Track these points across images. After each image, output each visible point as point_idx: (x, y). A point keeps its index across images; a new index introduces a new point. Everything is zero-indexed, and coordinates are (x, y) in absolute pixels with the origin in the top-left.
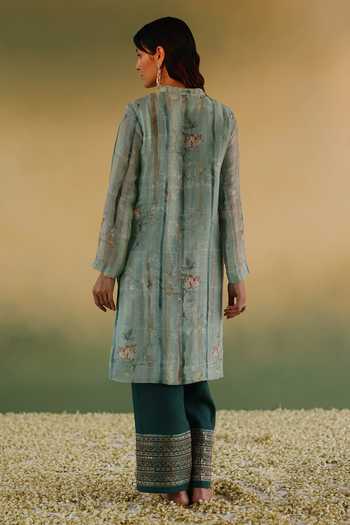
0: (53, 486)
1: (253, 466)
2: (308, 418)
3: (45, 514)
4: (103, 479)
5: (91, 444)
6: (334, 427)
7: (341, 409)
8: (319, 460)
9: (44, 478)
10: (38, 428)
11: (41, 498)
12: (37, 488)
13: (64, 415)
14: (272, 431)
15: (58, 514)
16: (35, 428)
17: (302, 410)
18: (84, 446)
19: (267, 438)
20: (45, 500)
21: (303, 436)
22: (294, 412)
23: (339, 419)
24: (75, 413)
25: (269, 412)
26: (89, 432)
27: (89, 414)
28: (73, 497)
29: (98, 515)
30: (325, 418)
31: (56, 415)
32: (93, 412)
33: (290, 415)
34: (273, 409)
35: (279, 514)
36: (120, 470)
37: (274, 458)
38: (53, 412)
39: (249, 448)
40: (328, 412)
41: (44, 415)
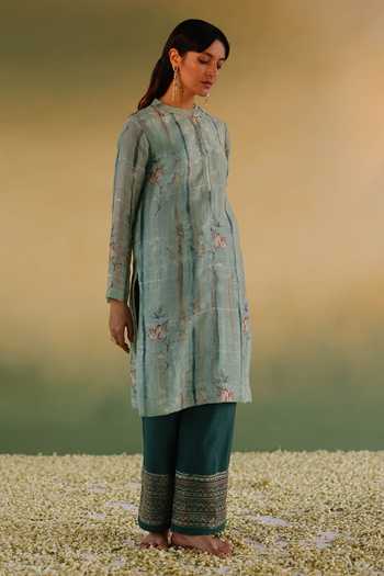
0: (28, 537)
1: (250, 514)
2: (310, 461)
3: (19, 567)
4: (83, 528)
5: (69, 490)
6: (338, 471)
7: (346, 451)
8: (323, 507)
9: (18, 527)
10: (11, 471)
11: (14, 550)
12: (10, 538)
13: (40, 457)
14: (271, 475)
15: (33, 567)
16: (8, 472)
17: (304, 452)
18: (62, 491)
19: (265, 483)
20: (19, 551)
21: (305, 480)
22: (295, 453)
23: (345, 461)
24: (51, 454)
25: (267, 454)
26: (68, 475)
27: (68, 456)
28: (51, 548)
29: (78, 569)
30: (328, 461)
31: (30, 457)
32: (72, 454)
33: (290, 457)
34: (271, 452)
35: (279, 567)
36: (102, 518)
37: (274, 506)
38: (28, 454)
39: (245, 494)
40: (333, 454)
41: (16, 457)
